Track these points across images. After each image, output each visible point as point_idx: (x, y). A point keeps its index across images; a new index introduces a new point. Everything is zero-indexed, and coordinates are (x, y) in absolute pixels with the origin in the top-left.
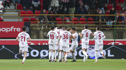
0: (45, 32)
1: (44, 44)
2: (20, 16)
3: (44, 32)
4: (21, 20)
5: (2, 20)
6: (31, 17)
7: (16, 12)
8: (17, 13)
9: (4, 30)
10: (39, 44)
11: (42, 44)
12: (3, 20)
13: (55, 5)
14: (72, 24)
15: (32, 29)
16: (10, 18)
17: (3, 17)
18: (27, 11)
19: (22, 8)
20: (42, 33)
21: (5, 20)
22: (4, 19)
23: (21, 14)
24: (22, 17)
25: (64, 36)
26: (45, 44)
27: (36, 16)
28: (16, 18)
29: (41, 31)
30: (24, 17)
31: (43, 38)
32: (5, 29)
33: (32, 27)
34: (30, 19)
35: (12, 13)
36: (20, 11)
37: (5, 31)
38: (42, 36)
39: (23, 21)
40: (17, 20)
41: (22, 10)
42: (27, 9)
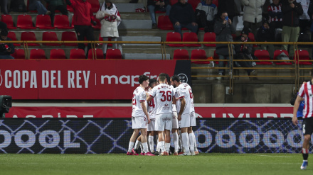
0: (228, 86)
1: (224, 116)
2: (166, 45)
3: (225, 86)
4: (168, 56)
5: (121, 57)
6: (192, 49)
7: (157, 35)
8: (158, 39)
9: (125, 80)
10: (213, 116)
11: (219, 117)
12: (124, 55)
13: (256, 19)
14: (294, 66)
15: (195, 79)
16: (142, 52)
17: (123, 47)
18: (184, 32)
19: (170, 26)
20: (219, 87)
21: (128, 56)
22: (126, 54)
23: (168, 40)
24: (171, 49)
25: (163, 95)
26: (227, 115)
27: (204, 45)
28: (155, 52)
29: (217, 83)
30: (176, 49)
31: (223, 101)
32: (128, 77)
33: (195, 74)
34: (190, 54)
35: (146, 37)
36: (166, 32)
37: (128, 82)
38: (219, 96)
39: (173, 57)
40: (158, 56)
41: (169, 32)
42: (183, 28)
